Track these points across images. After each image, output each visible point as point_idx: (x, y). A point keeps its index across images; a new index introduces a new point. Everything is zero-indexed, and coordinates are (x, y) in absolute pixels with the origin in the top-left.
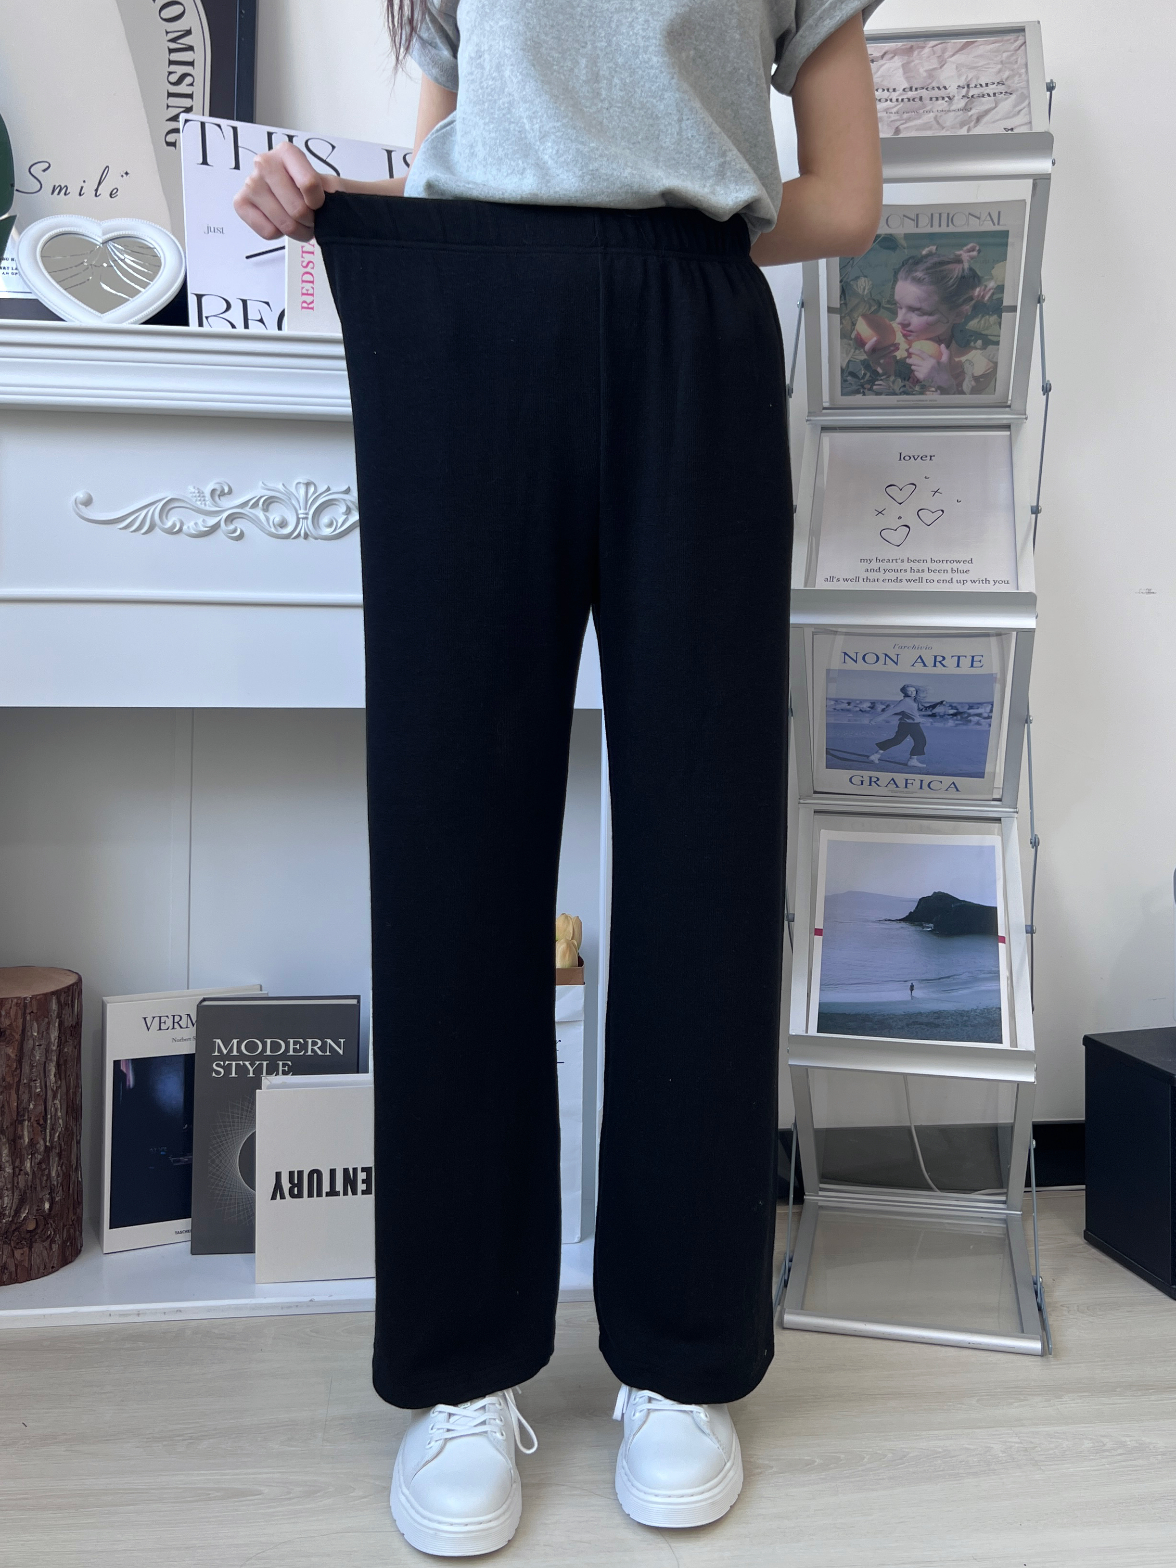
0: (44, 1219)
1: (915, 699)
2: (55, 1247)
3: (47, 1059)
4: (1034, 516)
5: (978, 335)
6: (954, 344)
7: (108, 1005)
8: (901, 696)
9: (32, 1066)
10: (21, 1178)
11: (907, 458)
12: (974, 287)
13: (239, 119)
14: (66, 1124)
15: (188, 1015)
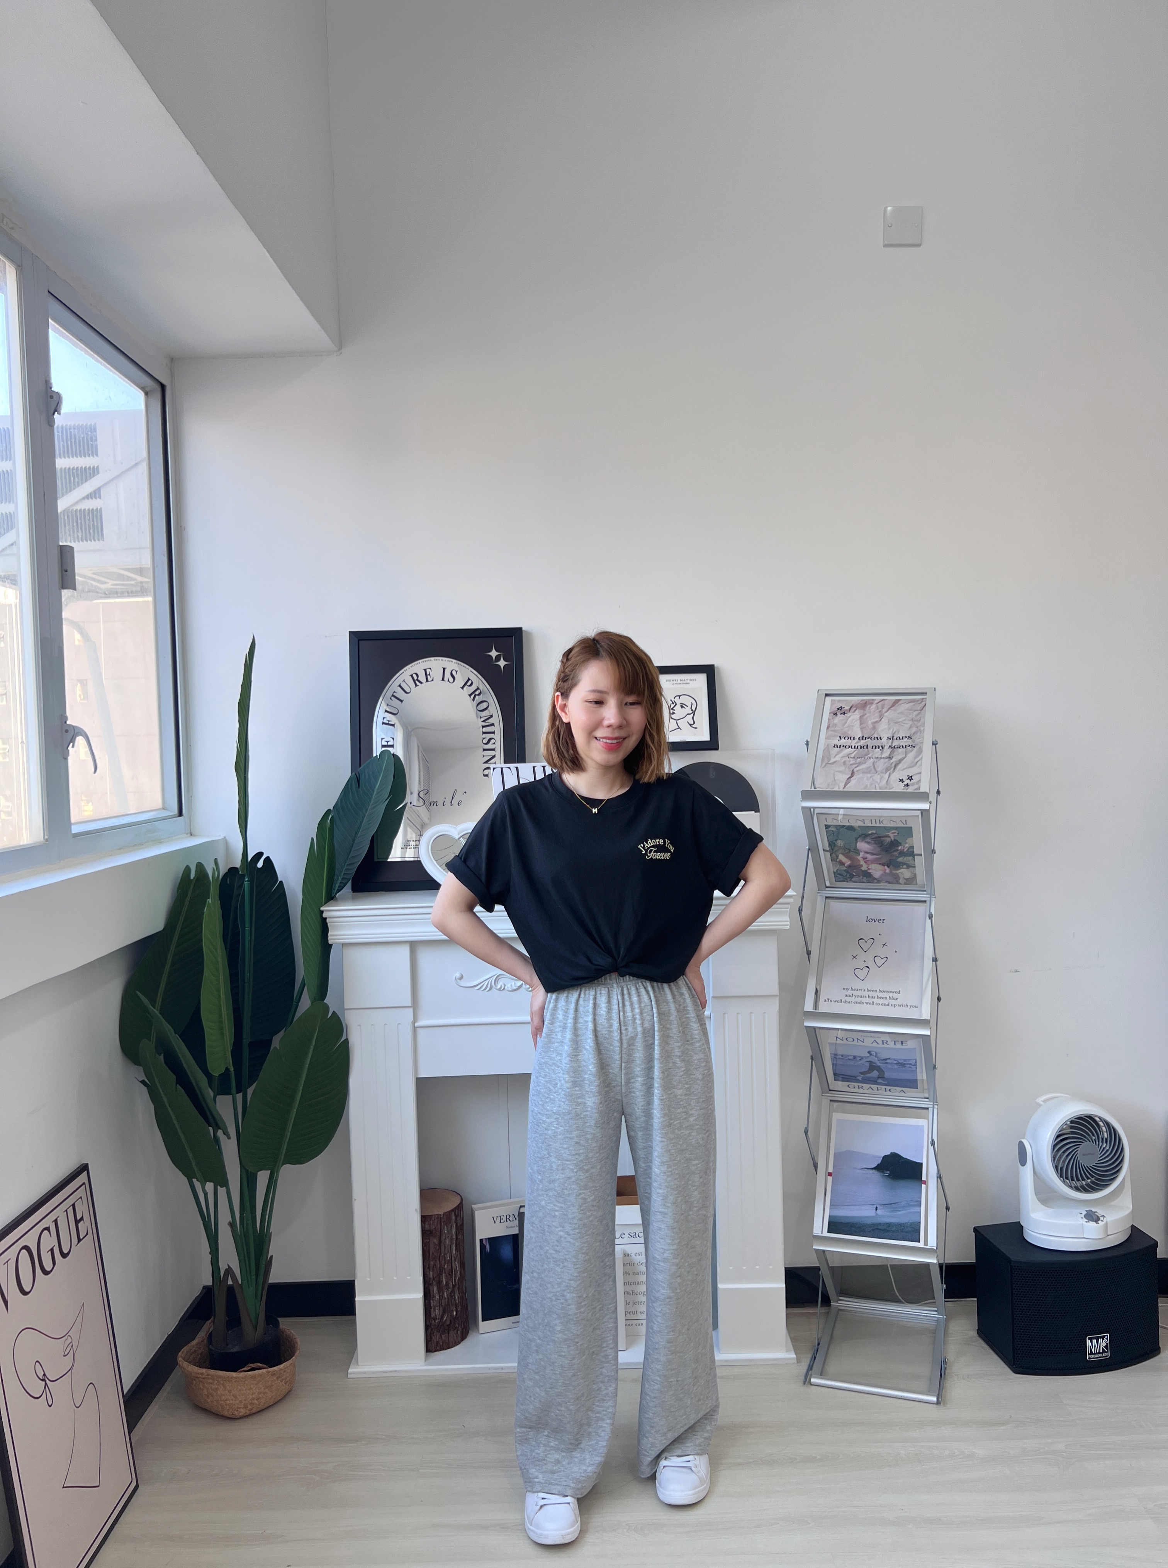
0: (454, 1320)
1: (876, 1057)
2: (459, 1332)
3: (452, 1243)
4: (934, 963)
5: (903, 864)
6: (891, 866)
7: (476, 1212)
8: (868, 1055)
9: (445, 1247)
10: (443, 1301)
11: (871, 920)
12: (898, 846)
13: (519, 762)
14: (461, 1273)
15: (513, 1215)
